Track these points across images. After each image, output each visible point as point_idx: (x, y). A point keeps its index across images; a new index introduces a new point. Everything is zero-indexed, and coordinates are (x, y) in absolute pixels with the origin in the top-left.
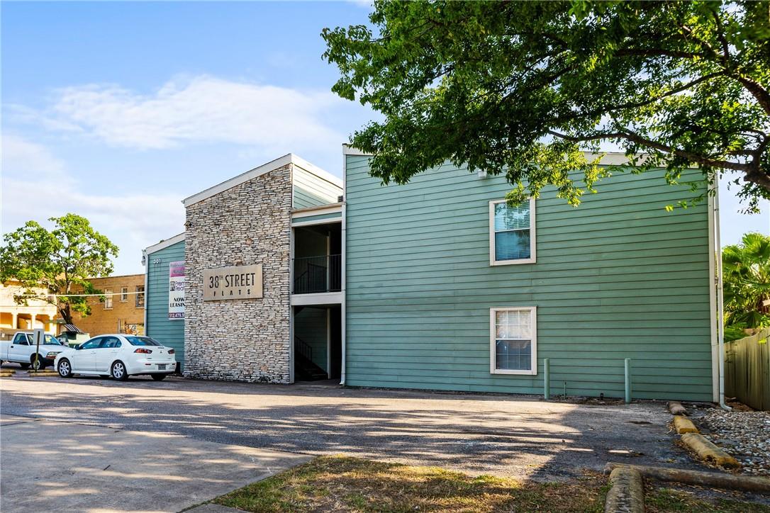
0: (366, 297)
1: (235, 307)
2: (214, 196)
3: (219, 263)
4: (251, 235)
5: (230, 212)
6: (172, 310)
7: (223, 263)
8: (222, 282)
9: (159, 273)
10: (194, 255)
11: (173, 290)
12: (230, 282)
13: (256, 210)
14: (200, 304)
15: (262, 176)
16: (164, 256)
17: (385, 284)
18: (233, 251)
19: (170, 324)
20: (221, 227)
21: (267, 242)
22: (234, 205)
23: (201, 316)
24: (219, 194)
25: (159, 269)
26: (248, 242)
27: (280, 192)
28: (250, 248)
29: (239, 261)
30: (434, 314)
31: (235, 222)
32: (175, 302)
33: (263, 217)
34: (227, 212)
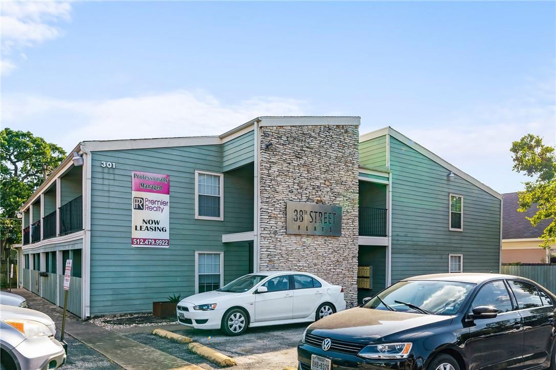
0: (400, 242)
1: (316, 242)
2: (294, 126)
3: (300, 197)
4: (329, 177)
5: (310, 148)
6: (136, 234)
7: (304, 199)
8: (307, 217)
9: (111, 182)
10: (273, 182)
11: (139, 208)
12: (314, 219)
13: (333, 155)
14: (279, 237)
15: (338, 126)
16: (121, 161)
17: (409, 235)
18: (314, 188)
19: (133, 252)
20: (302, 161)
21: (343, 187)
22: (315, 144)
23: (280, 250)
24: (299, 126)
25: (112, 177)
26: (327, 183)
27: (351, 146)
28: (329, 190)
29: (319, 199)
30: (428, 256)
31: (316, 160)
32: (145, 225)
33: (339, 164)
34: (307, 147)
